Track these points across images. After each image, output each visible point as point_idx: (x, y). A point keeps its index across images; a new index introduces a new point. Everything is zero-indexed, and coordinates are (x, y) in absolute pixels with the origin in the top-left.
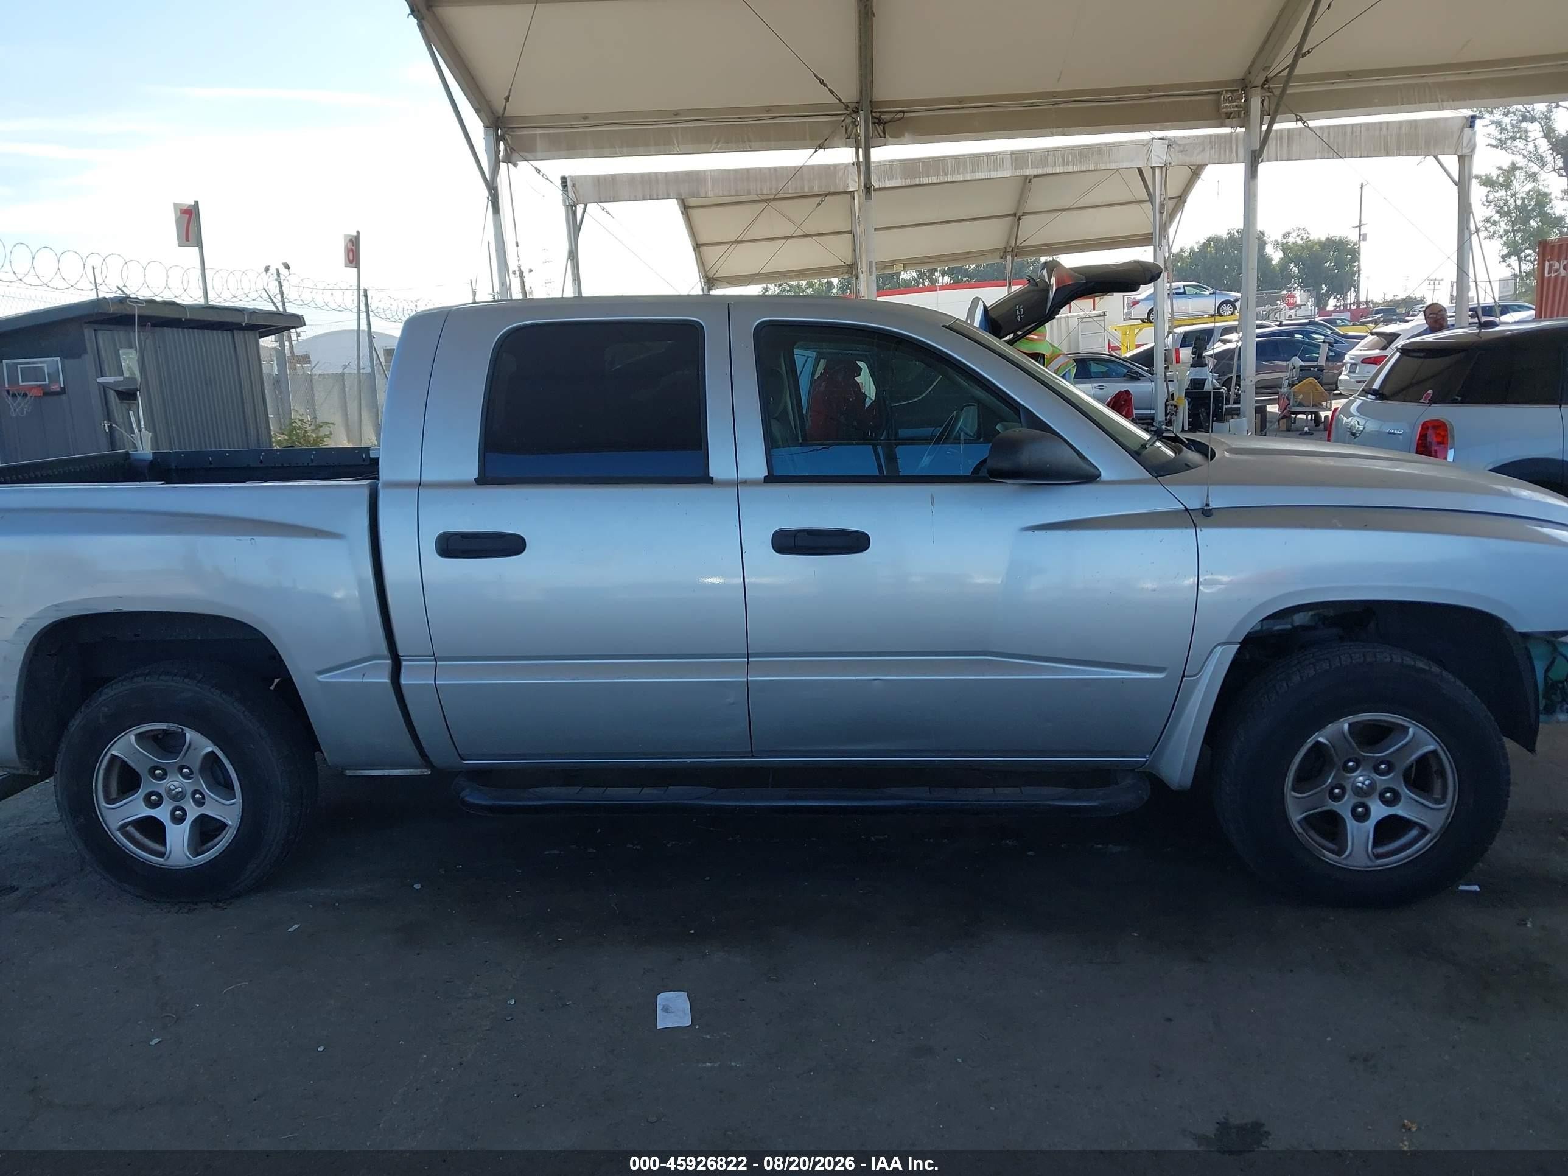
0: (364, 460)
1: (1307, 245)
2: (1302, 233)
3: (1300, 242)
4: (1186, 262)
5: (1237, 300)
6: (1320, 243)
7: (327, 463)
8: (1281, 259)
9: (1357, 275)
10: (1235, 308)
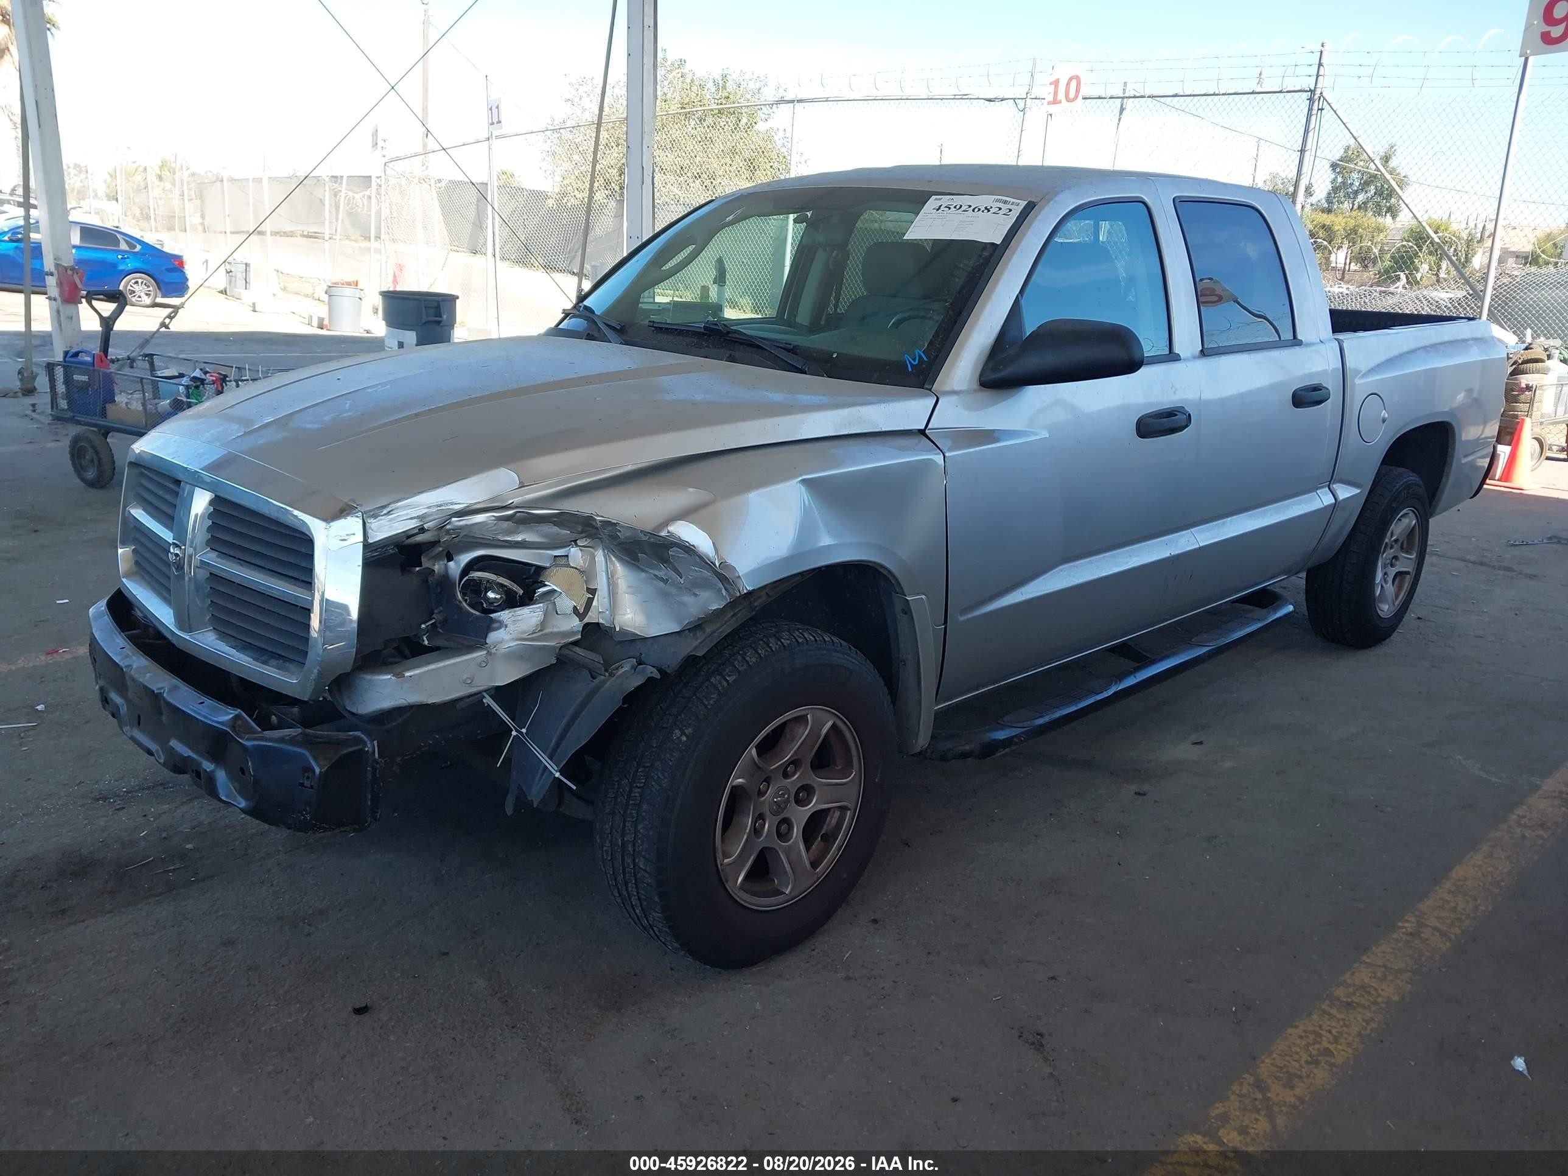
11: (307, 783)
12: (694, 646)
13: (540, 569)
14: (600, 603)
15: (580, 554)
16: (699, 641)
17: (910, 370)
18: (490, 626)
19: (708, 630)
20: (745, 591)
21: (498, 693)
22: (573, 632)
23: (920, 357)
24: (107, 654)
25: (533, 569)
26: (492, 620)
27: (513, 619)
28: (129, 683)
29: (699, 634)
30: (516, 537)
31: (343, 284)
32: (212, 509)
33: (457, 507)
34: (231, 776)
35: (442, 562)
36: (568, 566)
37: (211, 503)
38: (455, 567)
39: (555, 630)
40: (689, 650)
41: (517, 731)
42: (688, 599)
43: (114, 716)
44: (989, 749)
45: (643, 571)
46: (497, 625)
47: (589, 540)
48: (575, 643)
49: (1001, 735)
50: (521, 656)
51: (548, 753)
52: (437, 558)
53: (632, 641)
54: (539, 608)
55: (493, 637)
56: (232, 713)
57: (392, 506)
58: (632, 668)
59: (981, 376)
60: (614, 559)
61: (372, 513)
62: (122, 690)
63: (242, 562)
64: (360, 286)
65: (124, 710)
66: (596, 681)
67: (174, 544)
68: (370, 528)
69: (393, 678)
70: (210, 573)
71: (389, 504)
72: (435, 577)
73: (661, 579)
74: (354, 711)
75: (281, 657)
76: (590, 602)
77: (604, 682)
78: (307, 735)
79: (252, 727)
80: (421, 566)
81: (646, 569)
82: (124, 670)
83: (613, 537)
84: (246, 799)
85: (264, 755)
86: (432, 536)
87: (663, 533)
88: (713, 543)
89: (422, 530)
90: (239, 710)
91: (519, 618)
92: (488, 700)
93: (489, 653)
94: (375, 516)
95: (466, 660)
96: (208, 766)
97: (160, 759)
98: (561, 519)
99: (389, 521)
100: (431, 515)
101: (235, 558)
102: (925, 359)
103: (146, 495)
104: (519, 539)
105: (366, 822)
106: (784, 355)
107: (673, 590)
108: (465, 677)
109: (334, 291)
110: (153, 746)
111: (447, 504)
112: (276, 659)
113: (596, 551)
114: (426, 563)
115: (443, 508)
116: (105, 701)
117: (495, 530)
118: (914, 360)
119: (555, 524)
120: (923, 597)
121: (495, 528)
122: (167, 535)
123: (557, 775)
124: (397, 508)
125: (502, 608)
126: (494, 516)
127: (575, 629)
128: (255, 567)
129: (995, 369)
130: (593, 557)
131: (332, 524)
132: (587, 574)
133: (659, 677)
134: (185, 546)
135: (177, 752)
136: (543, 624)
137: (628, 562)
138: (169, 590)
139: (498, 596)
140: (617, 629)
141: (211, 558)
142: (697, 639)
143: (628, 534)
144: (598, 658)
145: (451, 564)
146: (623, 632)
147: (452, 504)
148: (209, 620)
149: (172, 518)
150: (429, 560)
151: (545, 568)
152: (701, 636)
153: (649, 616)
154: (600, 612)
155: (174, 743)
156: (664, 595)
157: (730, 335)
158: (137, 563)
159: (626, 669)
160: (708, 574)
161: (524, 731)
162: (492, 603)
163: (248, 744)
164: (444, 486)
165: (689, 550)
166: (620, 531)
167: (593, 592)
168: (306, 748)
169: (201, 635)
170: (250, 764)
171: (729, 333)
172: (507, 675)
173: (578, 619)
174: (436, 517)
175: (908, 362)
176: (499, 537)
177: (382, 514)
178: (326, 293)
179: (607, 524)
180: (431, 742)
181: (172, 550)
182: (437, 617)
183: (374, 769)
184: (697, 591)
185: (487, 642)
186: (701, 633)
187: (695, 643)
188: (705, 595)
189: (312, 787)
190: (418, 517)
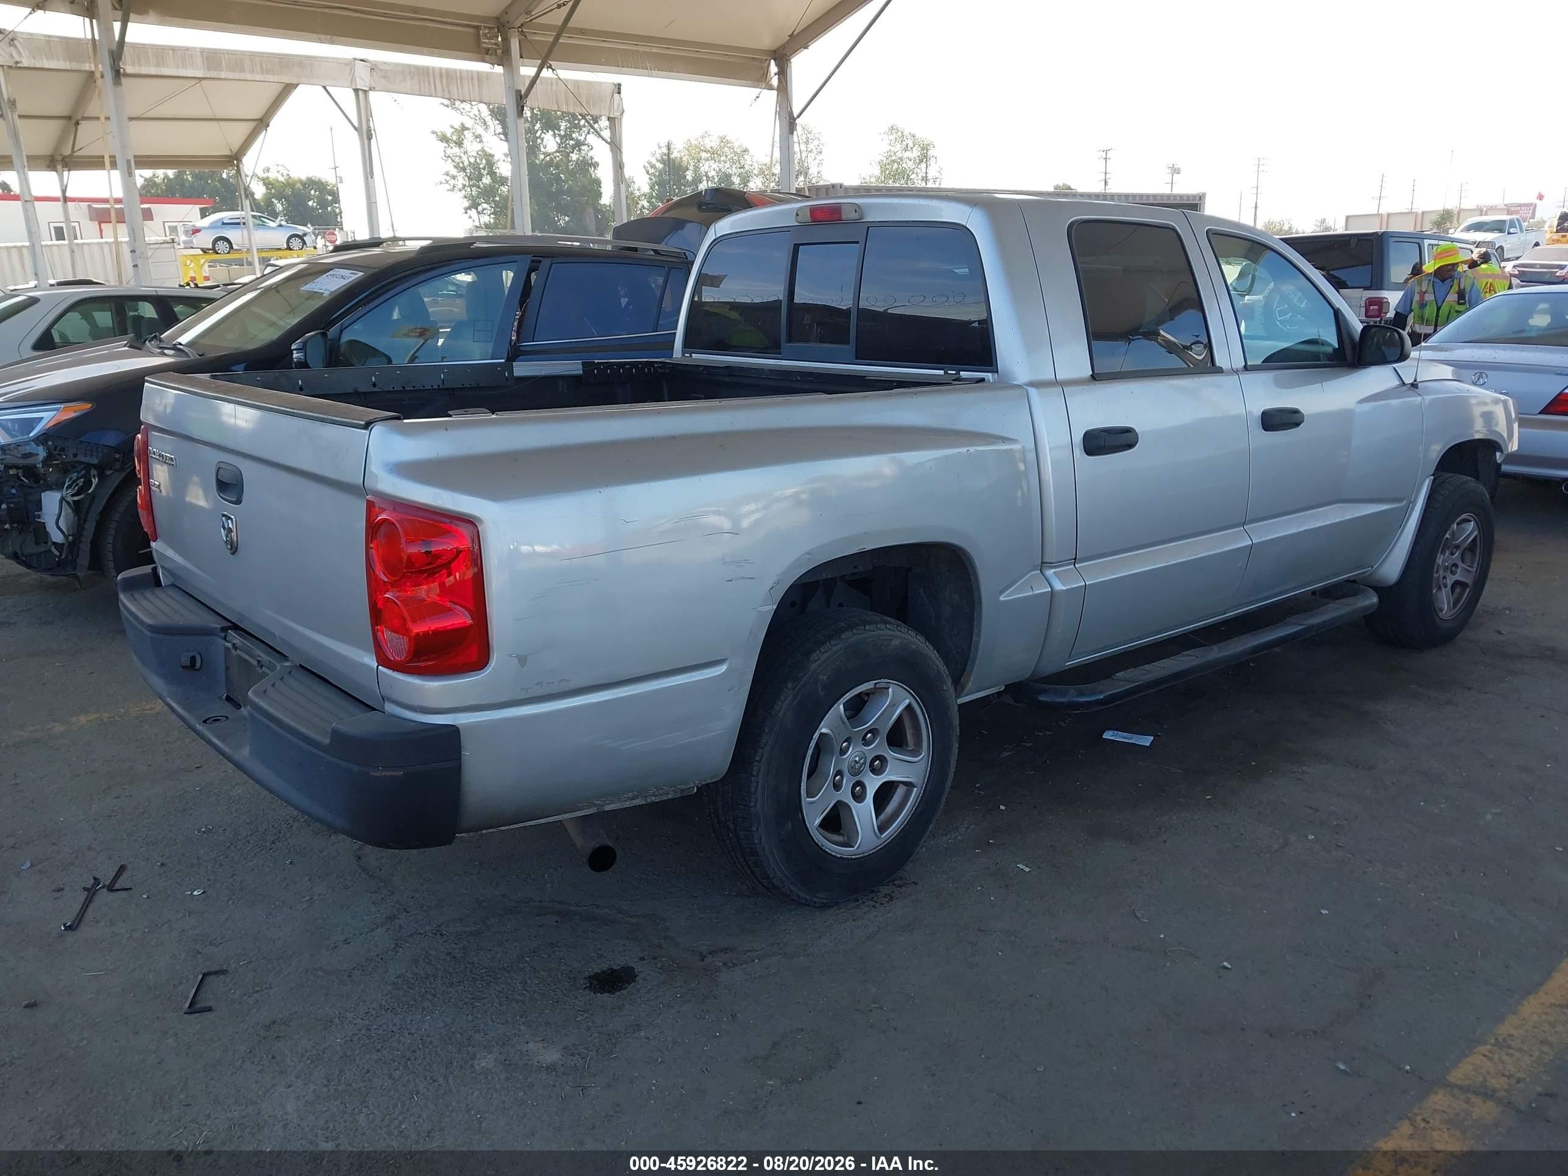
0: (507, 380)
1: (288, 182)
2: (280, 168)
3: (281, 179)
4: (161, 188)
5: (305, 235)
6: (301, 181)
7: (463, 385)
8: (265, 194)
9: (339, 217)
10: (304, 243)
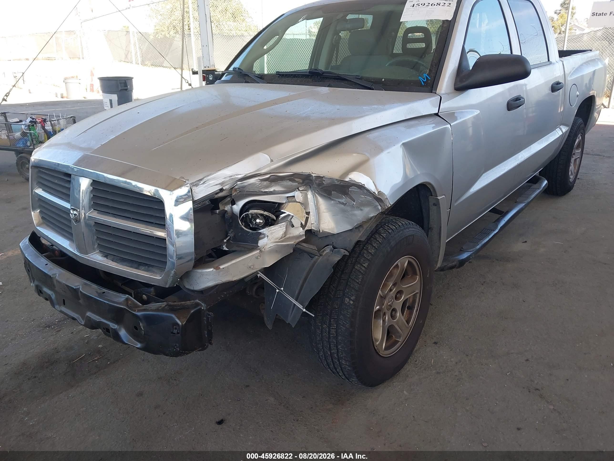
11: (175, 331)
12: (358, 236)
13: (280, 205)
14: (312, 218)
15: (301, 195)
16: (361, 233)
17: (423, 84)
18: (258, 237)
19: (365, 227)
20: (390, 206)
21: (266, 271)
22: (301, 235)
23: (427, 77)
24: (39, 269)
25: (277, 205)
26: (260, 233)
27: (271, 232)
28: (55, 283)
29: (361, 229)
30: (270, 189)
31: (70, 78)
32: (92, 188)
33: (240, 177)
34: (128, 330)
35: (229, 206)
36: (296, 201)
37: (92, 184)
38: (237, 208)
39: (291, 235)
40: (357, 238)
41: (278, 289)
42: (357, 212)
43: (47, 299)
44: (462, 263)
45: (333, 200)
46: (263, 236)
47: (304, 187)
48: (303, 241)
49: (465, 256)
50: (276, 251)
51: (294, 298)
52: (226, 204)
53: (328, 236)
54: (283, 225)
55: (261, 243)
56: (124, 298)
57: (205, 179)
58: (330, 251)
59: (455, 85)
60: (317, 195)
61: (195, 184)
62: (52, 287)
63: (114, 215)
64: (78, 78)
65: (53, 296)
66: (314, 259)
67: (72, 209)
68: (195, 192)
69: (214, 270)
70: (95, 222)
71: (204, 178)
72: (229, 214)
73: (343, 204)
74: (192, 288)
75: (146, 265)
76: (307, 219)
77: (318, 259)
78: (170, 306)
79: (137, 304)
80: (219, 209)
81: (334, 199)
82: (52, 276)
83: (320, 185)
84: (140, 342)
85: (149, 319)
86: (227, 193)
87: (347, 179)
88: (373, 182)
89: (221, 190)
90: (127, 295)
91: (273, 231)
92: (260, 275)
93: (261, 251)
94: (197, 185)
95: (250, 256)
96: (113, 326)
97: (82, 322)
98: (292, 177)
99: (204, 187)
100: (227, 182)
101: (110, 213)
102: (429, 78)
103: (46, 183)
104: (272, 190)
105: (206, 345)
106: (359, 82)
107: (349, 208)
108: (250, 265)
109: (67, 81)
110: (75, 315)
111: (234, 175)
112: (145, 266)
113: (308, 192)
114: (221, 207)
115: (232, 177)
116: (40, 292)
117: (259, 187)
118: (424, 79)
119: (291, 180)
120: (444, 196)
121: (260, 185)
122: (67, 205)
123: (304, 310)
124: (208, 180)
125: (263, 227)
126: (259, 179)
127: (301, 234)
128: (125, 218)
129: (461, 81)
130: (306, 195)
131: (174, 192)
132: (305, 204)
133: (348, 254)
134: (79, 209)
135: (93, 319)
136: (285, 233)
137: (325, 196)
138: (71, 234)
139: (262, 221)
140: (321, 232)
141: (96, 215)
142: (360, 232)
143: (328, 182)
144: (315, 248)
145: (235, 207)
146: (324, 232)
147: (237, 175)
148: (97, 247)
149: (69, 196)
150: (222, 205)
151: (283, 204)
152: (362, 231)
153: (337, 223)
154: (312, 224)
155: (89, 314)
156: (343, 211)
157: (324, 75)
158: (43, 218)
159: (328, 251)
160: (369, 198)
161: (282, 289)
162: (259, 225)
163: (139, 314)
164: (232, 165)
165: (361, 187)
166: (324, 181)
167: (308, 213)
168: (172, 313)
169: (94, 256)
170: (141, 324)
171: (323, 73)
172: (269, 262)
173: (302, 229)
174: (228, 183)
175: (421, 80)
176: (262, 190)
177: (200, 184)
178: (64, 82)
179: (318, 177)
180: (223, 296)
181: (72, 212)
182: (231, 234)
183: (208, 318)
184: (362, 208)
185: (259, 245)
186: (362, 228)
187: (360, 234)
188: (366, 210)
189: (178, 333)
190: (220, 184)
